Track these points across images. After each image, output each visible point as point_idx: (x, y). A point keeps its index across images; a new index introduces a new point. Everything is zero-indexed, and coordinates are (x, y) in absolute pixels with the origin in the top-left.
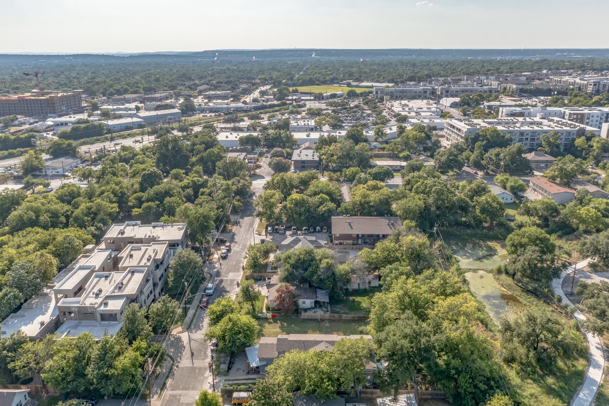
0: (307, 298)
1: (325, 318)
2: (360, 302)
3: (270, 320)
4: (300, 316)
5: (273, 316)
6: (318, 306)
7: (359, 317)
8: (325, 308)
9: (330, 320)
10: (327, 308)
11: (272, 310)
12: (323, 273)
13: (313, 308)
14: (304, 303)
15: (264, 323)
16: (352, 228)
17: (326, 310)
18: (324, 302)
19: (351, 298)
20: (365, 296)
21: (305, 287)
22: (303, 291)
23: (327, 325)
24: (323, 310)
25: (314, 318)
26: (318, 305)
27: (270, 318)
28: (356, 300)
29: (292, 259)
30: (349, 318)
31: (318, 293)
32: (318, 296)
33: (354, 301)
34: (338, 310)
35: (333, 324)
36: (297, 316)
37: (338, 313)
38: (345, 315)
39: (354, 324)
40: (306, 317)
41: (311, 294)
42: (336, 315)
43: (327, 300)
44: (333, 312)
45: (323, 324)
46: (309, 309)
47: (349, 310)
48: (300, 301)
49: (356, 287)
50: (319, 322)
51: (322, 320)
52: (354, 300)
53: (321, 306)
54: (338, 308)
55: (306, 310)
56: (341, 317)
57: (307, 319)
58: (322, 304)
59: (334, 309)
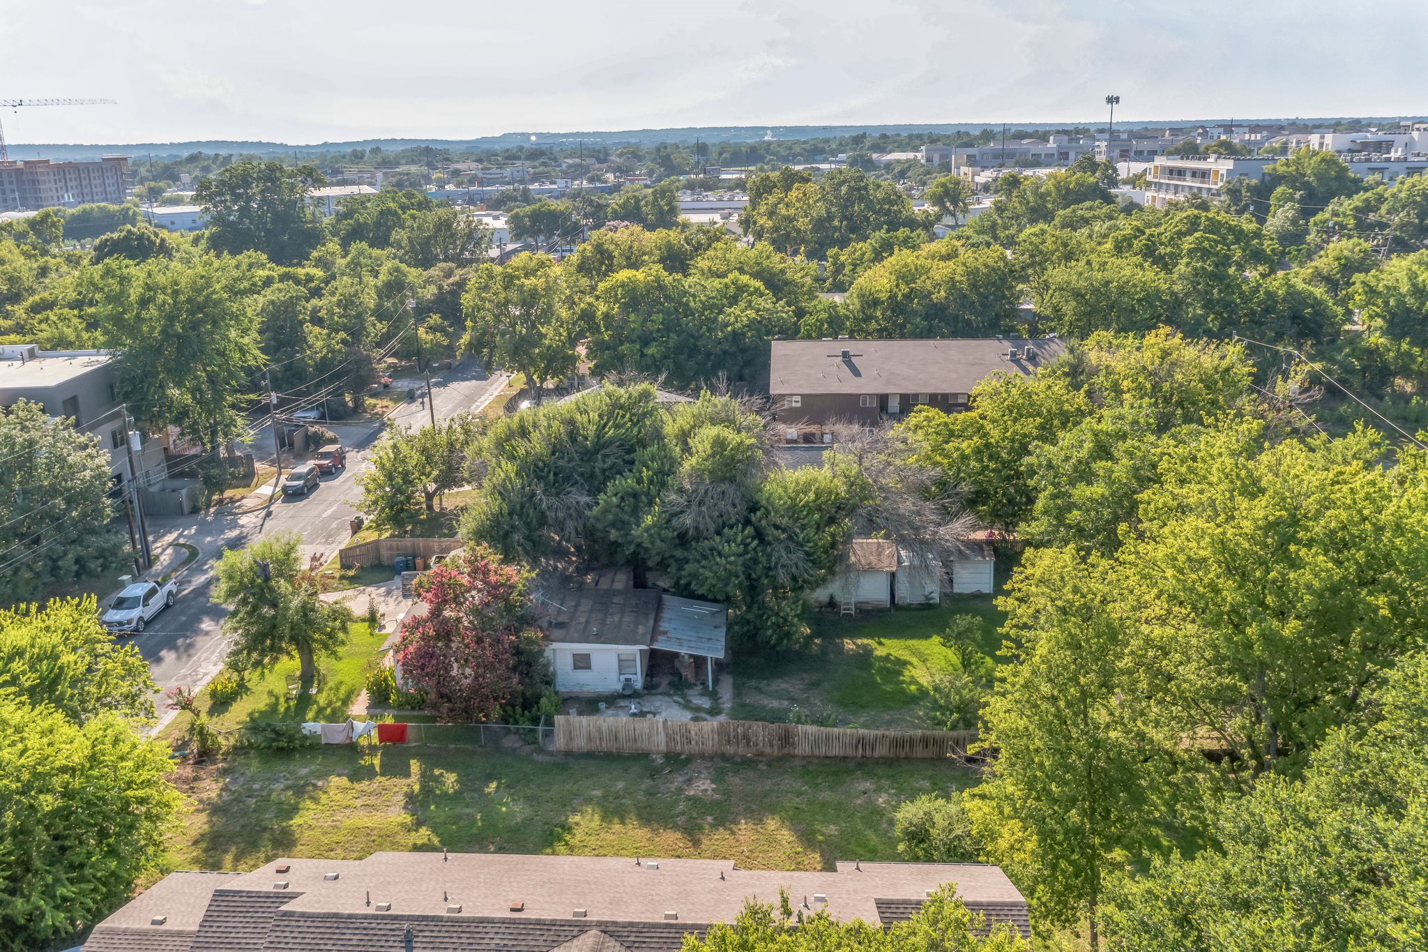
0: (599, 638)
1: (694, 748)
2: (905, 663)
3: (365, 761)
4: (548, 734)
5: (392, 736)
6: (664, 686)
7: (897, 743)
8: (705, 692)
9: (724, 757)
10: (714, 695)
11: (400, 706)
12: (695, 500)
13: (635, 695)
14: (582, 662)
15: (324, 775)
16: (857, 373)
17: (706, 703)
18: (699, 662)
19: (849, 644)
20: (928, 637)
21: (604, 584)
22: (586, 605)
23: (703, 786)
24: (687, 706)
25: (627, 748)
26: (664, 681)
27: (372, 748)
28: (880, 652)
29: (535, 436)
30: (836, 751)
31: (666, 614)
32: (664, 626)
33: (865, 657)
34: (775, 704)
35: (734, 781)
36: (529, 738)
37: (776, 717)
38: (812, 729)
39: (868, 785)
40: (580, 744)
41: (628, 618)
42: (761, 731)
43: (716, 650)
44: (745, 712)
45: (679, 780)
46: (612, 700)
47: (840, 703)
48: (561, 654)
49: (873, 591)
50: (654, 773)
51: (677, 761)
52: (868, 652)
53: (679, 685)
54: (778, 695)
55: (591, 704)
56: (786, 739)
57: (589, 755)
58: (688, 674)
59: (752, 699)
